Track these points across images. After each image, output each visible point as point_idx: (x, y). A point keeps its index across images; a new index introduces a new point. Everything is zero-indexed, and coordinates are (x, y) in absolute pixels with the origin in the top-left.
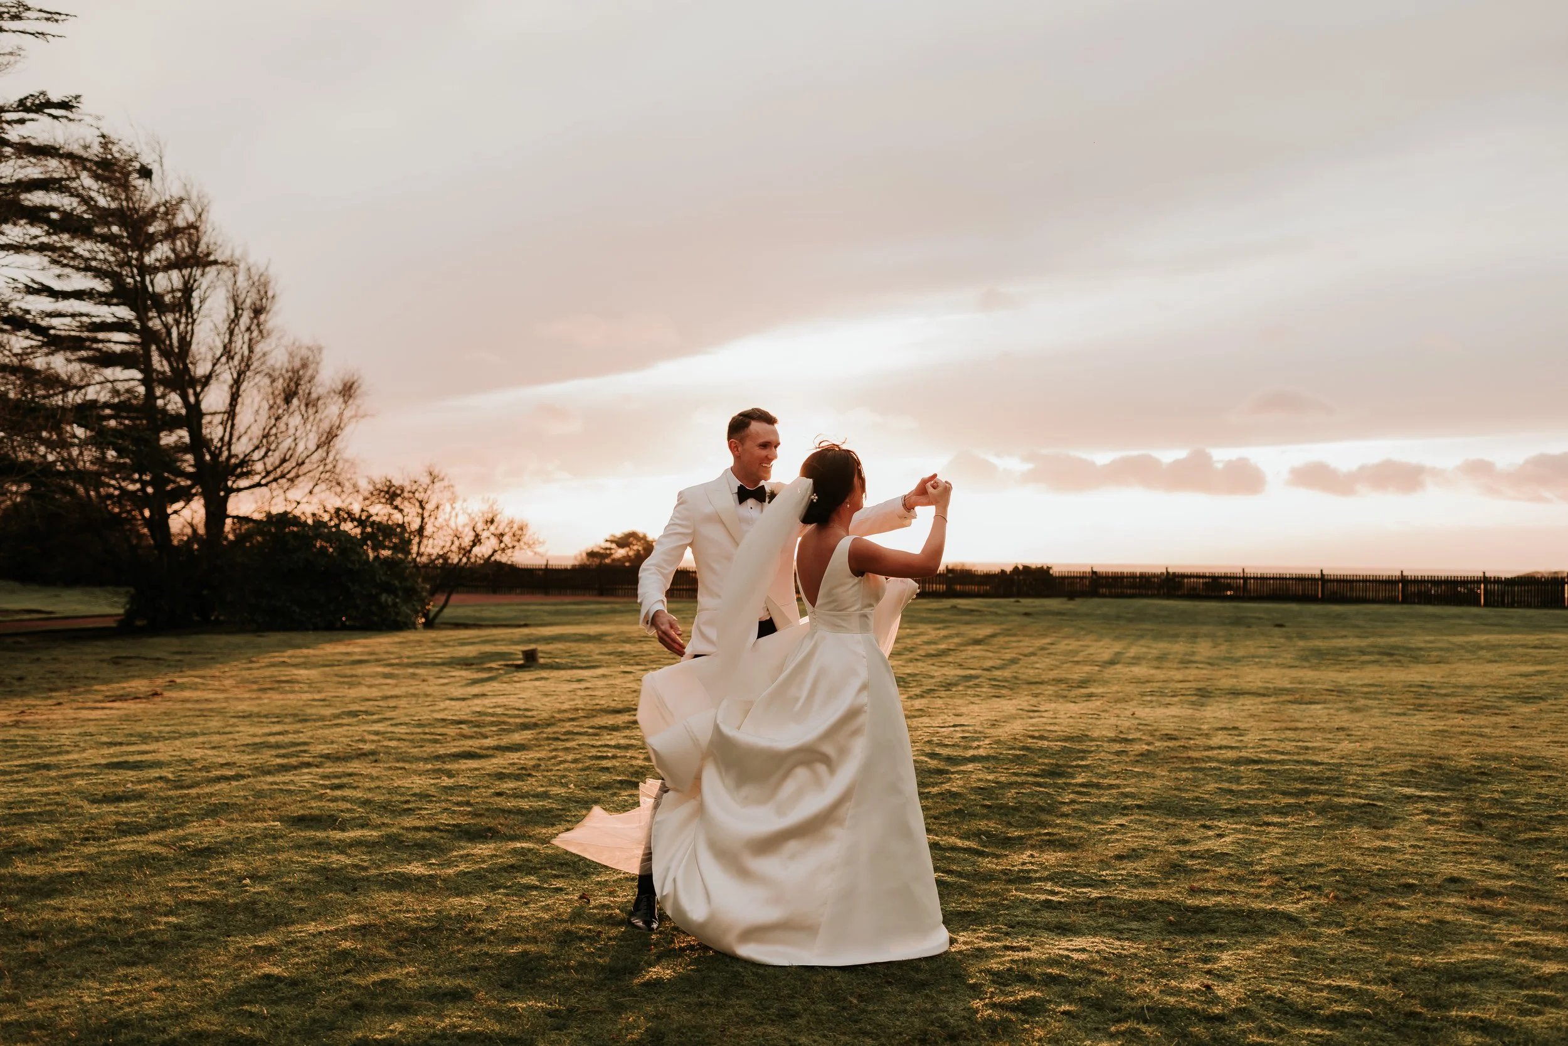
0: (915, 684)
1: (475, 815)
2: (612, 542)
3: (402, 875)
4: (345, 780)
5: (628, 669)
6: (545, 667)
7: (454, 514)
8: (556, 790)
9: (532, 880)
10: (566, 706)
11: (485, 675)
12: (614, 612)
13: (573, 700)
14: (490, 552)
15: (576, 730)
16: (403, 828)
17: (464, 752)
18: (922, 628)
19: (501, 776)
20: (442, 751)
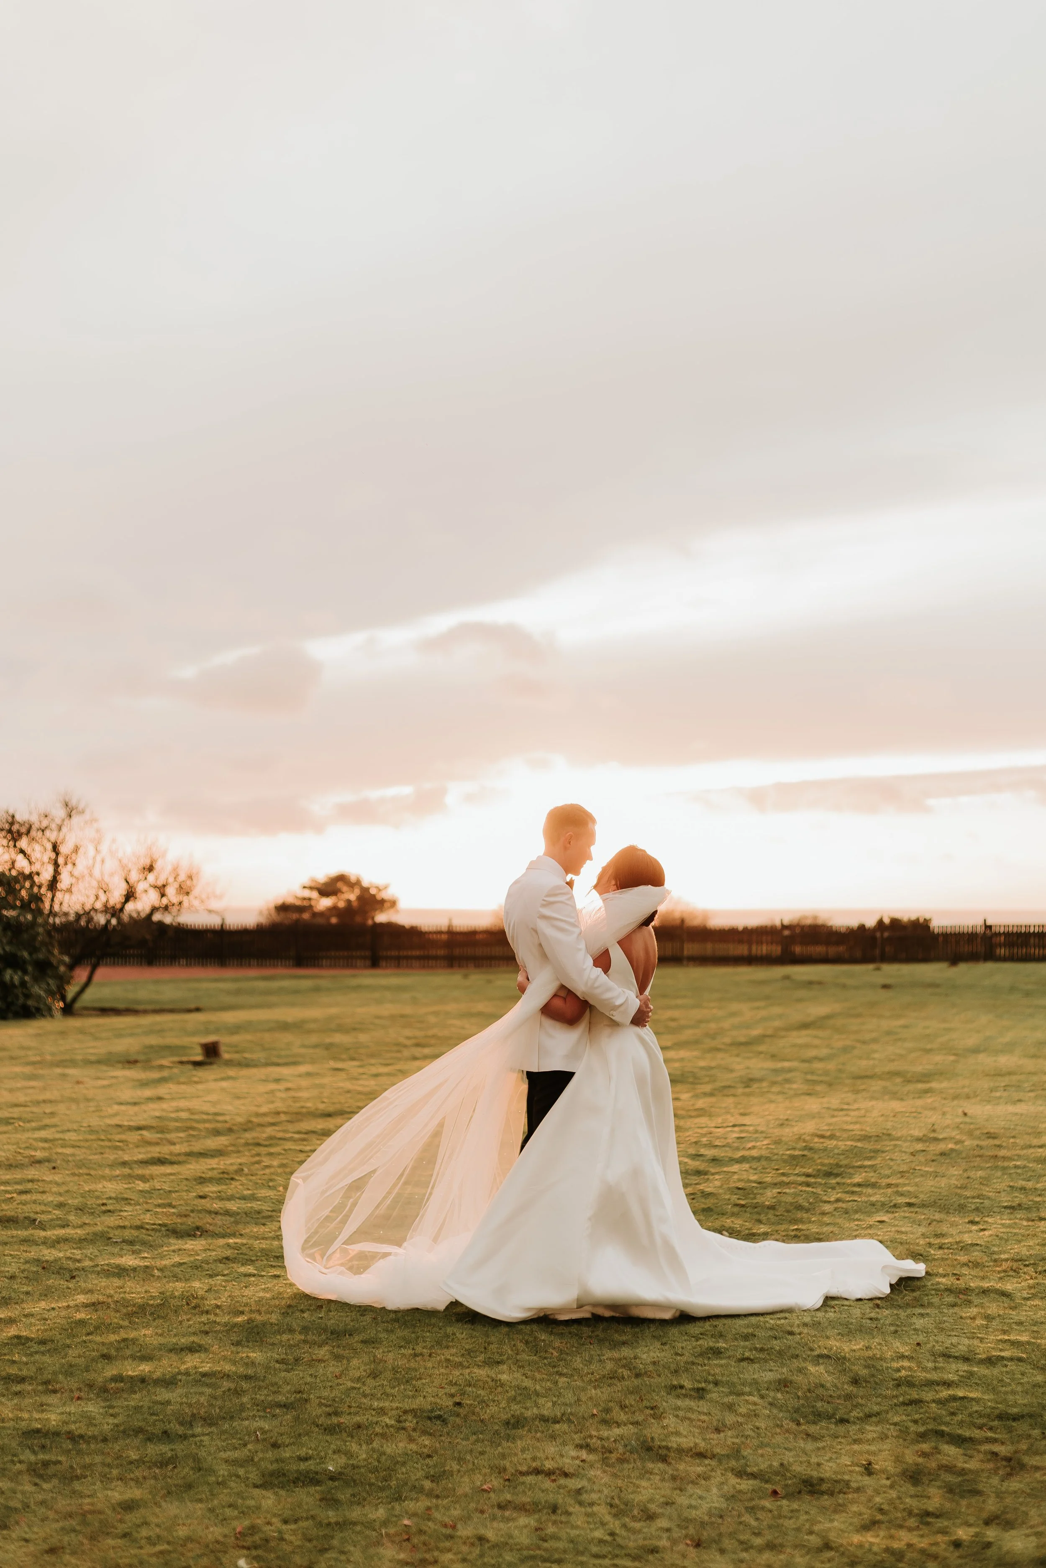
0: (707, 1079)
1: (180, 1215)
2: (311, 888)
3: (118, 1266)
4: (29, 1186)
5: (340, 1065)
6: (229, 1063)
7: (99, 859)
8: (263, 1193)
9: (250, 1269)
10: (264, 1109)
11: (156, 1075)
12: (317, 989)
13: (272, 1102)
14: (148, 910)
15: (280, 1135)
16: (109, 1227)
17: (153, 1158)
18: (734, 1006)
19: (202, 1180)
20: (126, 1158)
